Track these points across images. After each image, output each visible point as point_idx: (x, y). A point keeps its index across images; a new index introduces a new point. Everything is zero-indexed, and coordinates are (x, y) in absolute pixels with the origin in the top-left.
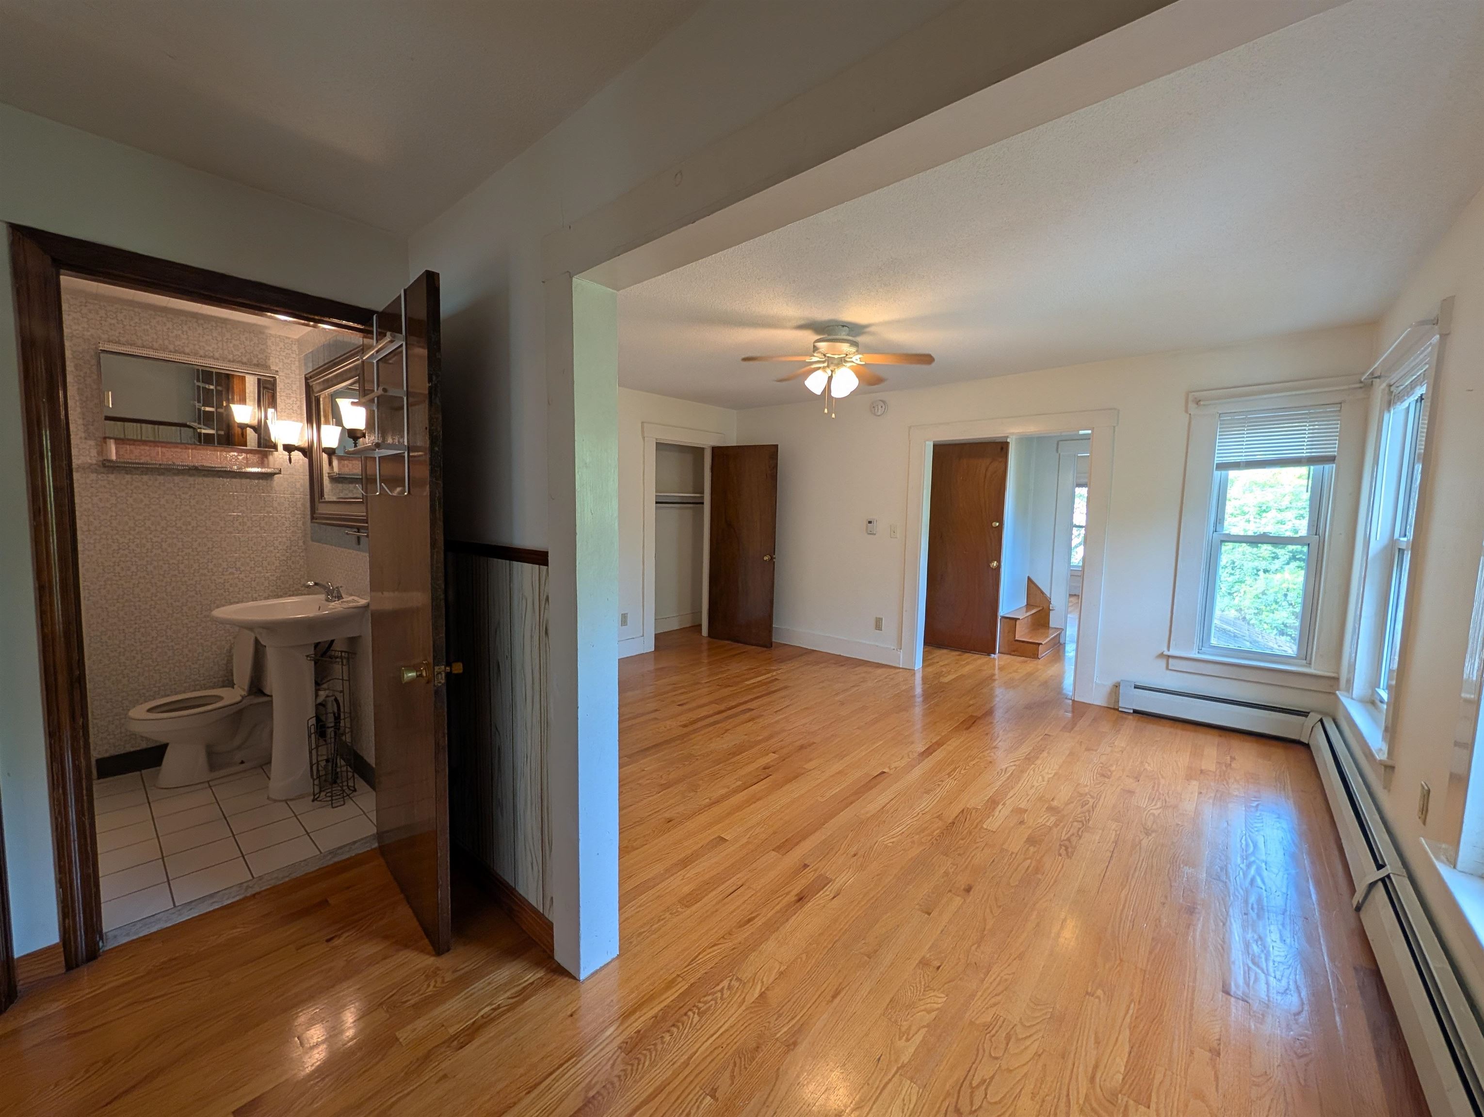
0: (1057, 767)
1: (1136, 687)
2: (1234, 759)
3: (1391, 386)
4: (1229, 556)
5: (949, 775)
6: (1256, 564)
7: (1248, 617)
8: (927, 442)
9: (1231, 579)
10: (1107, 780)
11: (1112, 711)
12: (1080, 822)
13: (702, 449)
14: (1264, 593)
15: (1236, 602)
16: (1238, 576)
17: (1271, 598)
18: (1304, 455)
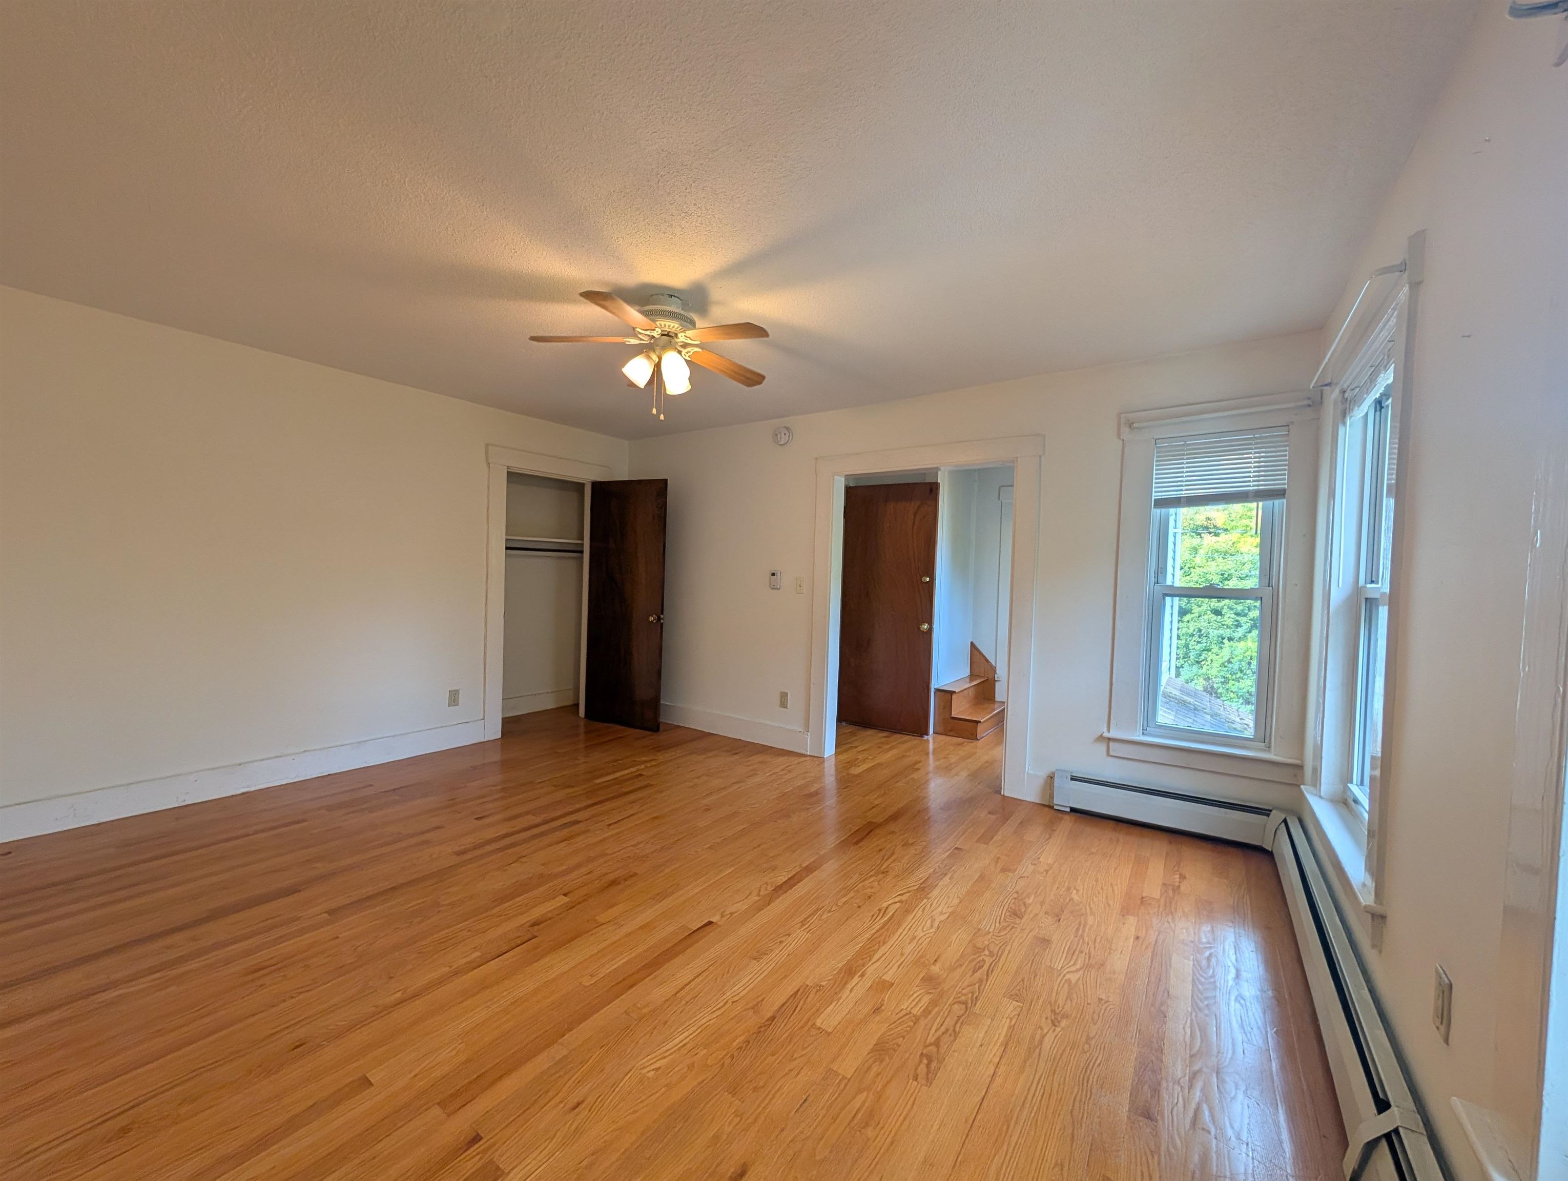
0: (956, 901)
1: (1073, 779)
2: (1185, 878)
3: (1344, 392)
4: (1195, 624)
5: (803, 923)
6: (1221, 632)
7: (1215, 686)
8: (836, 477)
9: (1198, 647)
10: (1018, 921)
11: (1046, 809)
12: (963, 1003)
13: (583, 485)
14: (1229, 662)
15: (1204, 670)
16: (1205, 644)
17: (1236, 667)
18: (1251, 488)
